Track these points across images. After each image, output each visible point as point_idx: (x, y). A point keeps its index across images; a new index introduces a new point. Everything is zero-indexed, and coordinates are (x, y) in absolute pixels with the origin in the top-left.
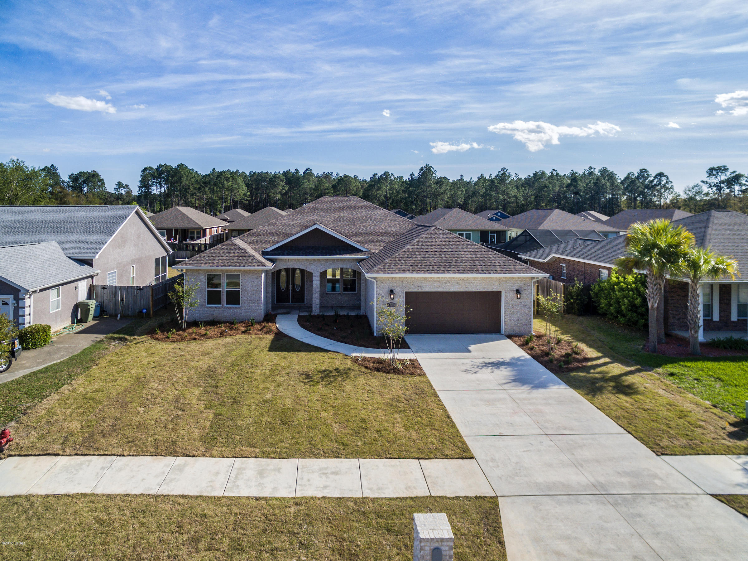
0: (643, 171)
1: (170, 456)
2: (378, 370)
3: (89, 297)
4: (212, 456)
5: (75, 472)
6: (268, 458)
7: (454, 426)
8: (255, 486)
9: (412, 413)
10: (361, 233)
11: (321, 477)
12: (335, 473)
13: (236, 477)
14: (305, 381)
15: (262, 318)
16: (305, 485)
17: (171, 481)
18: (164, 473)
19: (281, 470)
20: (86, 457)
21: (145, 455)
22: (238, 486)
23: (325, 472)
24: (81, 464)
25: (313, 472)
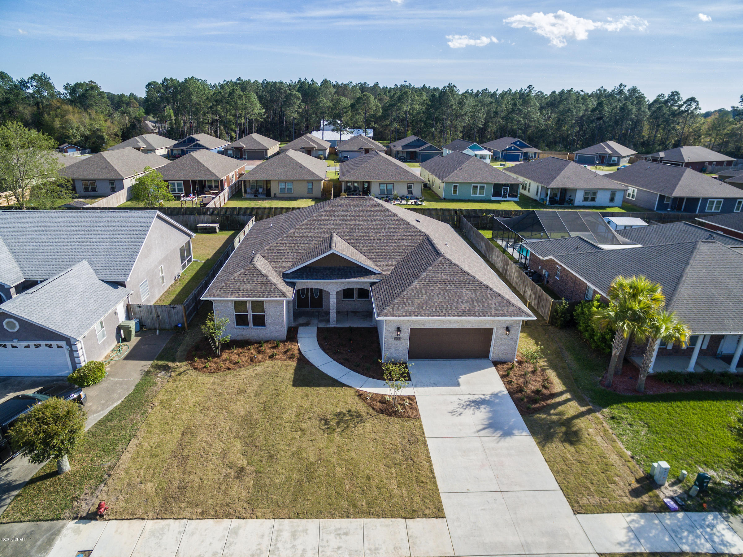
0: (674, 94)
1: (227, 518)
2: (382, 412)
3: (128, 318)
4: (257, 518)
5: (160, 537)
6: (298, 518)
7: (435, 483)
8: (291, 548)
9: (405, 466)
10: (375, 248)
11: (336, 538)
12: (346, 534)
13: (277, 539)
14: (324, 427)
15: (284, 336)
16: (325, 547)
17: (231, 544)
18: (224, 536)
19: (308, 532)
20: (165, 520)
21: (208, 519)
22: (278, 548)
23: (339, 532)
24: (163, 529)
25: (330, 533)
